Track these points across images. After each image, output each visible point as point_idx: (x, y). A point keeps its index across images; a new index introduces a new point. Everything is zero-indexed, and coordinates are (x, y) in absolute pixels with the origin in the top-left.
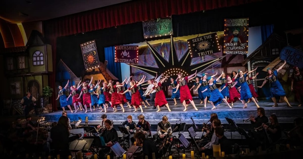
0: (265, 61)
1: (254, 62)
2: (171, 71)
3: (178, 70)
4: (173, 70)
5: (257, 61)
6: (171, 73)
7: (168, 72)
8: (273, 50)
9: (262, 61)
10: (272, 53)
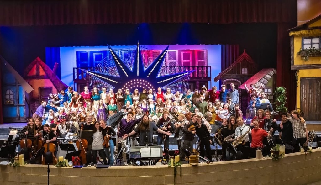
0: (235, 79)
1: (225, 79)
2: (134, 82)
3: (142, 82)
4: (136, 81)
5: (228, 79)
6: (134, 84)
7: (131, 83)
8: (243, 70)
9: (232, 79)
10: (242, 73)
